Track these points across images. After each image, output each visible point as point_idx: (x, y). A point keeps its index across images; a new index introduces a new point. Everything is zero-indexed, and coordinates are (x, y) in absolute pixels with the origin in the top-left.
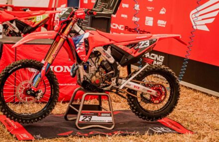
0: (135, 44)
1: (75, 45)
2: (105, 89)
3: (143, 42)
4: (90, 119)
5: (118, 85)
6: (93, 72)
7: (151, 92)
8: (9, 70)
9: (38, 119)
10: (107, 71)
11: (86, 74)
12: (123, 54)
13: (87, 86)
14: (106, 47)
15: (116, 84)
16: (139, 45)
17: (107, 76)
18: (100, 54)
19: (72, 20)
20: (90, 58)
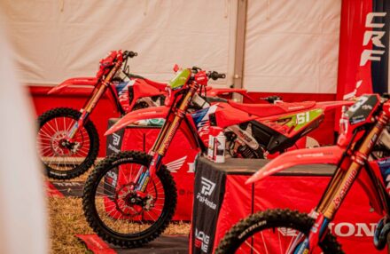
1: (384, 177)
8: (239, 233)
19: (376, 121)
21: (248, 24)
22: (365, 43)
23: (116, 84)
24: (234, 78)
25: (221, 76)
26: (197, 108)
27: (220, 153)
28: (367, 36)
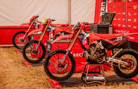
0: (115, 39)
1: (82, 41)
2: (100, 62)
3: (119, 38)
4: (92, 78)
5: (106, 60)
6: (93, 54)
7: (125, 63)
8: (50, 55)
9: (66, 79)
10: (100, 54)
11: (89, 55)
12: (108, 44)
13: (90, 61)
14: (99, 41)
15: (105, 60)
16: (117, 39)
17: (101, 56)
18: (96, 45)
19: (80, 28)
20: (91, 47)
21: (71, 7)
23: (34, 24)
24: (68, 21)
25: (55, 20)
26: (50, 28)
27: (51, 38)
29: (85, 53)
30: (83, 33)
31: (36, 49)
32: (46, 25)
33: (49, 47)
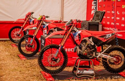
0: (104, 36)
1: (74, 37)
2: (90, 57)
3: (108, 35)
4: (83, 72)
5: (96, 55)
6: (84, 50)
7: (113, 59)
8: (44, 49)
9: (58, 72)
10: (91, 49)
11: (80, 51)
12: (98, 41)
13: (81, 56)
14: (89, 38)
16: (106, 36)
18: (87, 41)
19: (72, 25)
21: (64, 5)
22: (92, 9)
23: (30, 20)
24: (61, 18)
25: (48, 17)
26: (44, 24)
27: (45, 34)
28: (93, 7)
29: (76, 48)
30: (75, 29)
31: (31, 43)
32: (40, 21)
33: (43, 42)
